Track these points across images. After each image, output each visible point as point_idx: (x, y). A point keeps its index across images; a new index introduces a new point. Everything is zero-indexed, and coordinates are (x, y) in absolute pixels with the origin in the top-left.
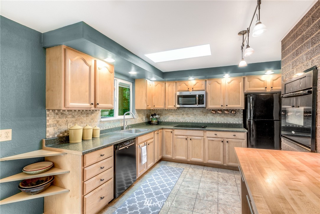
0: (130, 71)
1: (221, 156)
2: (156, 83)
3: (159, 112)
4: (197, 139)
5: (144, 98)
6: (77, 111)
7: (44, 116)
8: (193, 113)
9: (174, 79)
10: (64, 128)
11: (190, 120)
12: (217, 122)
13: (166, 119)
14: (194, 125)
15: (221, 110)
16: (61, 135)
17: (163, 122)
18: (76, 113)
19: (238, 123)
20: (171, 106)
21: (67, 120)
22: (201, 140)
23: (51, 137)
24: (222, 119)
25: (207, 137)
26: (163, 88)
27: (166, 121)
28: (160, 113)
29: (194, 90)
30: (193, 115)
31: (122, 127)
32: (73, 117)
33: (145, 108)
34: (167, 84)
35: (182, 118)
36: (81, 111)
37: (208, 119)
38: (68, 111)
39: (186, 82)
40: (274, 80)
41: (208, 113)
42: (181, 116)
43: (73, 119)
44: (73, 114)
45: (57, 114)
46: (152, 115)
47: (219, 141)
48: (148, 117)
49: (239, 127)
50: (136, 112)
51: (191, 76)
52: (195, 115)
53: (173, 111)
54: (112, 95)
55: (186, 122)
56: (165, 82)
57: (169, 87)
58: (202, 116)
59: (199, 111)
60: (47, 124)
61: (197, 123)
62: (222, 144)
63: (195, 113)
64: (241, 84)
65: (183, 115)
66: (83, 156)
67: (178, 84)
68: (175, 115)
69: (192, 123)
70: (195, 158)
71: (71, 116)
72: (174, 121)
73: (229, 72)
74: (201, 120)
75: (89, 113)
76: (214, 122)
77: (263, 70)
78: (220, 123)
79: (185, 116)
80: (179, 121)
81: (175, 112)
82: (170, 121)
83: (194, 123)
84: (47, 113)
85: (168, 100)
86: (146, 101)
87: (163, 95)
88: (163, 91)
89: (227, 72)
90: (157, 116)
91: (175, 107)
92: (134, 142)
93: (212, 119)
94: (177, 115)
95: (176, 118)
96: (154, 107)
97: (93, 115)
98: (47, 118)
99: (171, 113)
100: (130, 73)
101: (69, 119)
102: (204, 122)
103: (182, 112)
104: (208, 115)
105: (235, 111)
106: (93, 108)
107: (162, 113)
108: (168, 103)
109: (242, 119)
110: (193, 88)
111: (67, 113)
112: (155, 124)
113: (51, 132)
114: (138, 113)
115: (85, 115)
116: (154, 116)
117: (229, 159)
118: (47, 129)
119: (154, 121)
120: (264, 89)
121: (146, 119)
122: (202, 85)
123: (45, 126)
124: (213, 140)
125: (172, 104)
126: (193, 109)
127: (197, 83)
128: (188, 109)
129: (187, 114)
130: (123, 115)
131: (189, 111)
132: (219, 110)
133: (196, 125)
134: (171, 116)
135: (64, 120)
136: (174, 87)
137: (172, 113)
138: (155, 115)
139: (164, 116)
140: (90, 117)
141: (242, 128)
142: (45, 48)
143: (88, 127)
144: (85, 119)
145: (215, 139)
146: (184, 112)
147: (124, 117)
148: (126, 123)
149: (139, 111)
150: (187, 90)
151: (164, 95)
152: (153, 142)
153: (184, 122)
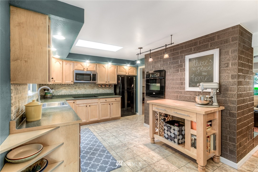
1: (109, 113)
2: (56, 60)
4: (94, 105)
8: (84, 87)
11: (81, 92)
12: (100, 93)
13: (58, 93)
14: (85, 96)
15: (104, 85)
19: (111, 93)
20: (68, 82)
21: (19, 97)
22: (97, 105)
23: (14, 118)
24: (103, 90)
25: (100, 103)
26: (61, 65)
29: (88, 70)
30: (84, 89)
32: (21, 92)
34: (65, 63)
35: (75, 91)
37: (95, 91)
39: (82, 64)
40: (129, 70)
41: (94, 87)
42: (74, 89)
44: (20, 89)
45: (15, 89)
47: (108, 104)
49: (113, 95)
52: (85, 88)
53: (66, 86)
55: (78, 94)
56: (62, 60)
58: (90, 89)
59: (88, 85)
61: (87, 94)
62: (109, 105)
63: (85, 87)
64: (116, 69)
65: (75, 88)
67: (75, 64)
68: (68, 89)
69: (83, 95)
70: (93, 119)
72: (68, 94)
73: (111, 62)
74: (90, 92)
75: (25, 88)
76: (99, 93)
77: (125, 64)
78: (102, 93)
79: (77, 89)
80: (72, 94)
81: (68, 87)
82: (63, 94)
83: (85, 94)
84: (12, 88)
88: (61, 68)
89: (110, 61)
91: (72, 82)
93: (97, 91)
94: (70, 89)
95: (70, 92)
99: (63, 88)
102: (92, 93)
103: (75, 87)
104: (95, 88)
105: (111, 85)
107: (55, 87)
108: (66, 79)
109: (114, 90)
110: (87, 69)
117: (113, 114)
119: (49, 95)
120: (125, 73)
122: (94, 67)
124: (104, 104)
125: (70, 79)
126: (84, 84)
127: (90, 65)
128: (79, 84)
129: (79, 88)
131: (81, 85)
132: (103, 85)
133: (87, 96)
134: (64, 90)
136: (72, 66)
137: (65, 87)
139: (57, 90)
141: (114, 95)
144: (24, 95)
145: (105, 103)
146: (77, 87)
150: (83, 70)
153: (76, 94)
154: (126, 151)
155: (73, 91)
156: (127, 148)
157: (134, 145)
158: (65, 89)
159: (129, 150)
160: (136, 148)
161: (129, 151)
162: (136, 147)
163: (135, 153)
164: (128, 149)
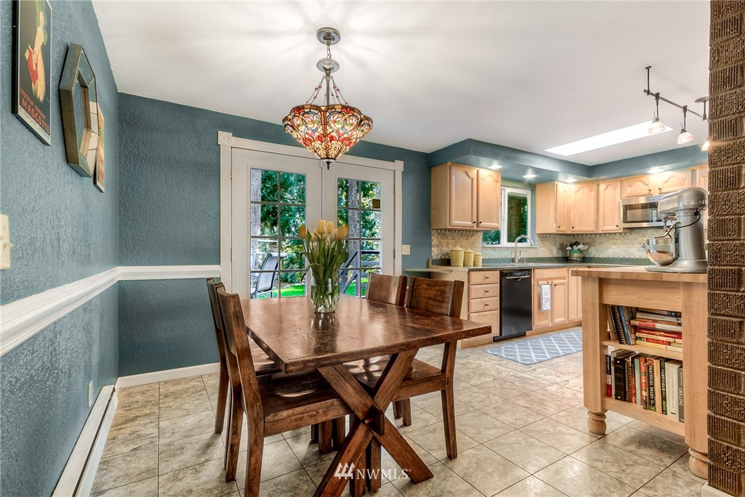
0: (524, 174)
2: (578, 186)
3: (587, 240)
5: (552, 214)
6: (457, 232)
7: (430, 235)
9: (618, 175)
10: (446, 249)
13: (602, 253)
16: (443, 257)
17: (594, 258)
20: (610, 228)
23: (435, 257)
26: (593, 194)
27: (601, 256)
28: (589, 241)
29: (662, 192)
31: (512, 259)
33: (552, 229)
34: (602, 187)
35: (638, 251)
36: (461, 232)
38: (449, 231)
39: (645, 179)
45: (440, 234)
46: (572, 245)
48: (562, 248)
50: (537, 238)
51: (655, 165)
53: (616, 236)
54: (498, 212)
56: (597, 183)
57: (607, 191)
60: (433, 243)
66: (469, 272)
67: (626, 183)
68: (622, 244)
71: (451, 237)
72: (621, 256)
80: (632, 257)
82: (611, 256)
84: (432, 232)
85: (604, 217)
86: (556, 218)
87: (593, 207)
88: (592, 200)
90: (581, 247)
91: (618, 228)
92: (529, 274)
94: (626, 244)
95: (625, 251)
96: (572, 229)
97: (473, 238)
98: (432, 238)
99: (612, 241)
100: (524, 177)
101: (449, 241)
106: (475, 228)
107: (593, 240)
108: (604, 221)
110: (660, 189)
112: (576, 261)
113: (436, 253)
114: (541, 241)
115: (465, 238)
116: (575, 247)
118: (433, 249)
119: (576, 255)
121: (558, 253)
122: (685, 179)
123: (430, 246)
125: (613, 222)
127: (671, 177)
130: (514, 242)
134: (613, 247)
135: (445, 241)
136: (618, 190)
137: (616, 241)
138: (577, 244)
139: (598, 247)
142: (430, 168)
143: (469, 250)
147: (516, 245)
148: (518, 254)
149: (544, 237)
150: (647, 194)
151: (595, 207)
152: (566, 285)
155: (636, 250)
158: (615, 244)
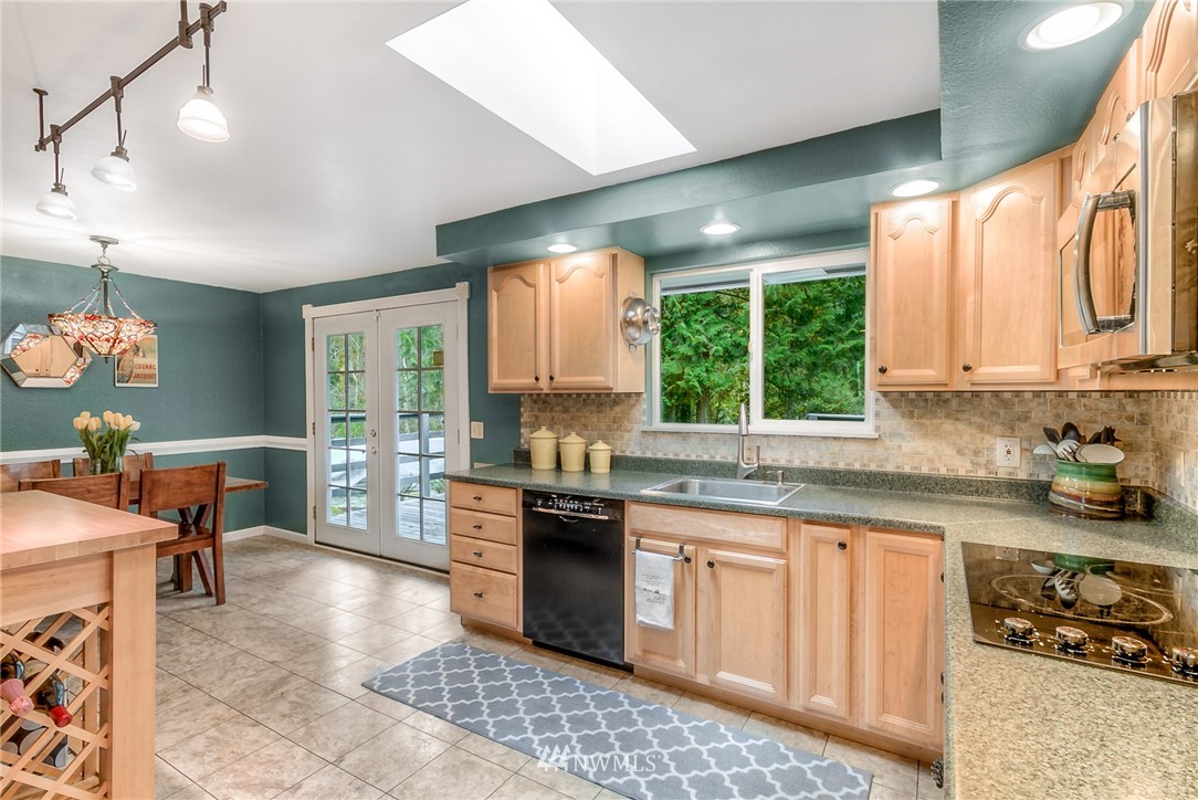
6: (574, 396)
7: (517, 405)
18: (571, 402)
21: (553, 418)
26: (1045, 209)
32: (566, 410)
36: (584, 396)
38: (555, 395)
43: (564, 415)
44: (566, 404)
50: (878, 406)
60: (522, 421)
71: (560, 408)
75: (605, 403)
84: (522, 399)
86: (874, 339)
98: (522, 409)
101: (557, 415)
111: (553, 400)
118: (522, 430)
123: (518, 424)
135: (548, 415)
140: (610, 414)
143: (572, 439)
144: (595, 419)
154: (350, 743)
156: (343, 765)
157: (300, 792)
159: (333, 755)
160: (284, 776)
161: (334, 749)
162: (287, 785)
163: (296, 748)
164: (341, 759)
